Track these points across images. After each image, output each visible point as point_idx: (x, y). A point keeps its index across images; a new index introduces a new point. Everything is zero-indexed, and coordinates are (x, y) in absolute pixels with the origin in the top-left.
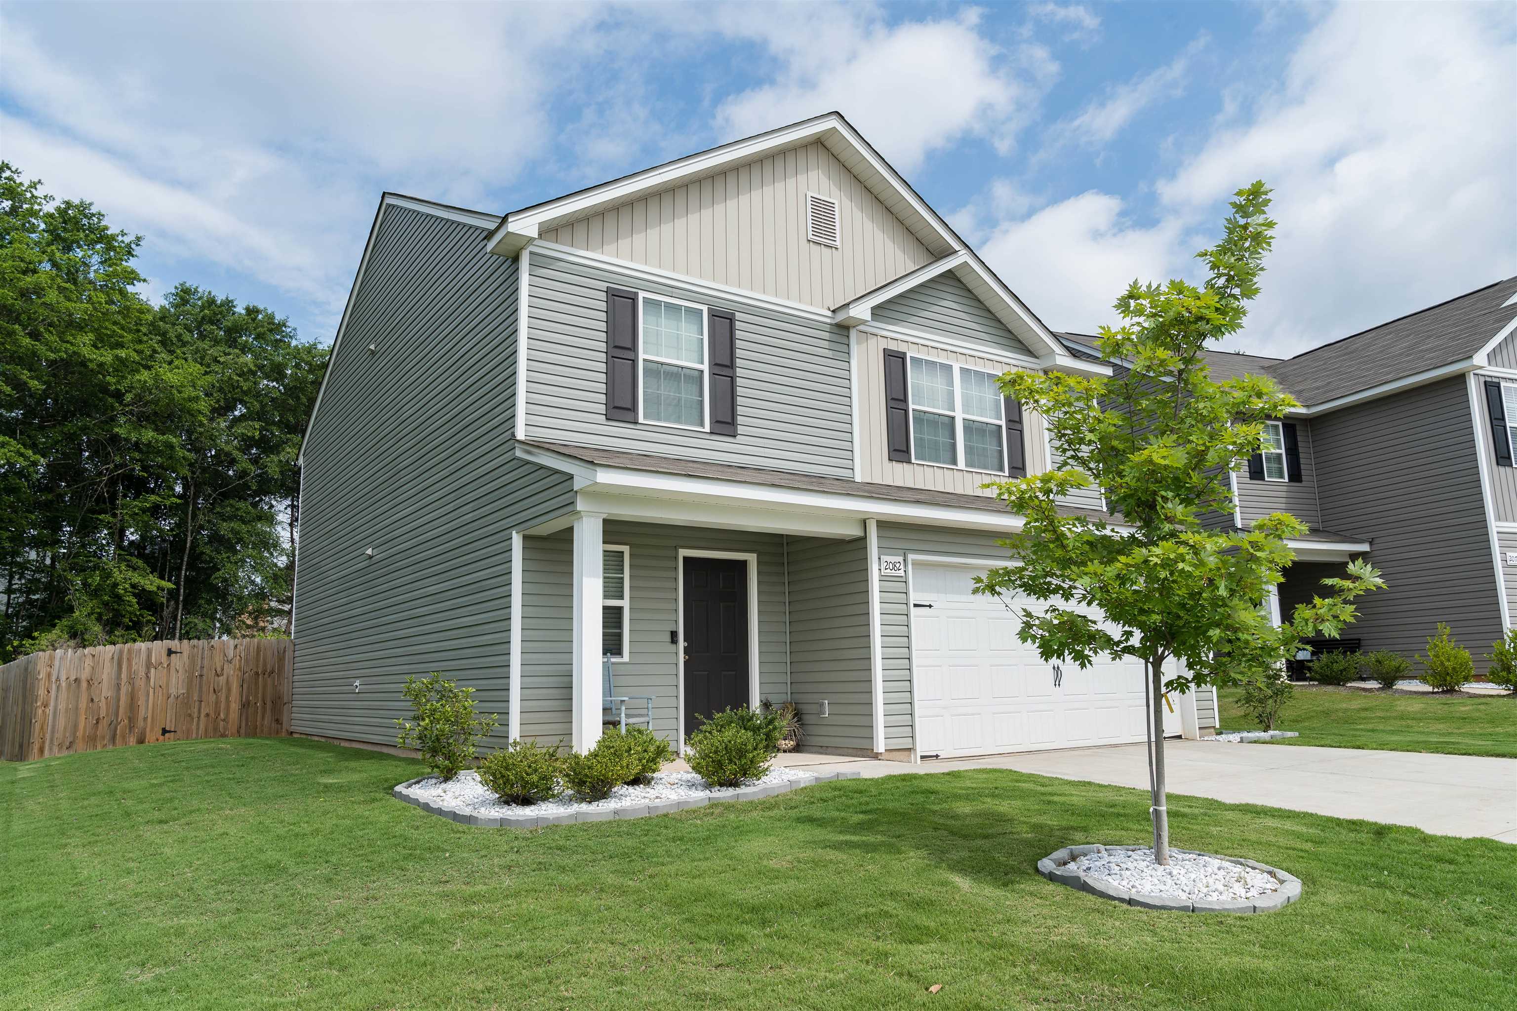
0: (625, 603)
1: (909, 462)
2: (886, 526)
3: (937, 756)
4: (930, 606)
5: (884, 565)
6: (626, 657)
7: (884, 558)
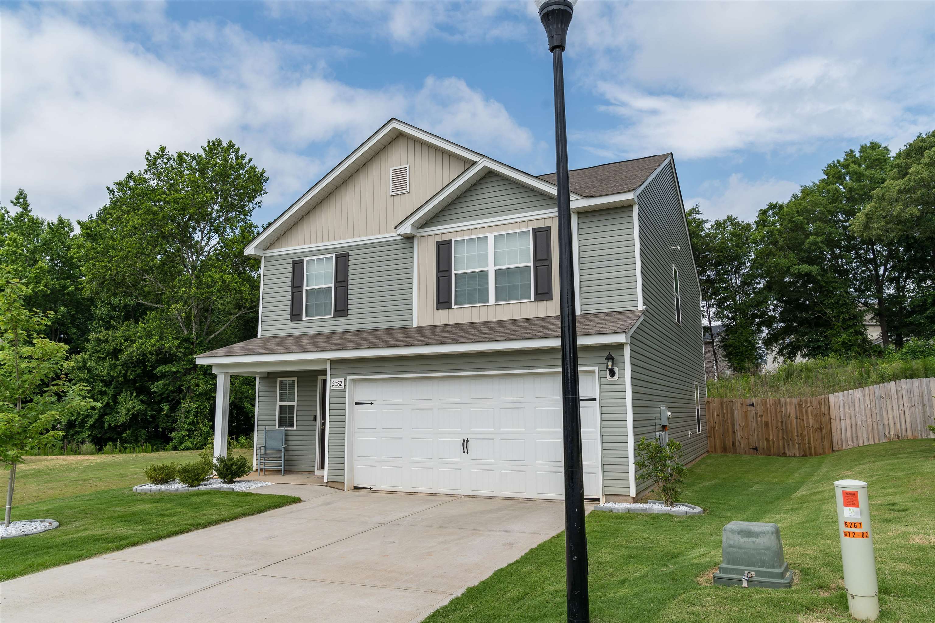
0: (295, 403)
1: (450, 307)
2: (334, 362)
3: (370, 488)
4: (371, 404)
5: (332, 383)
6: (295, 428)
7: (333, 380)
